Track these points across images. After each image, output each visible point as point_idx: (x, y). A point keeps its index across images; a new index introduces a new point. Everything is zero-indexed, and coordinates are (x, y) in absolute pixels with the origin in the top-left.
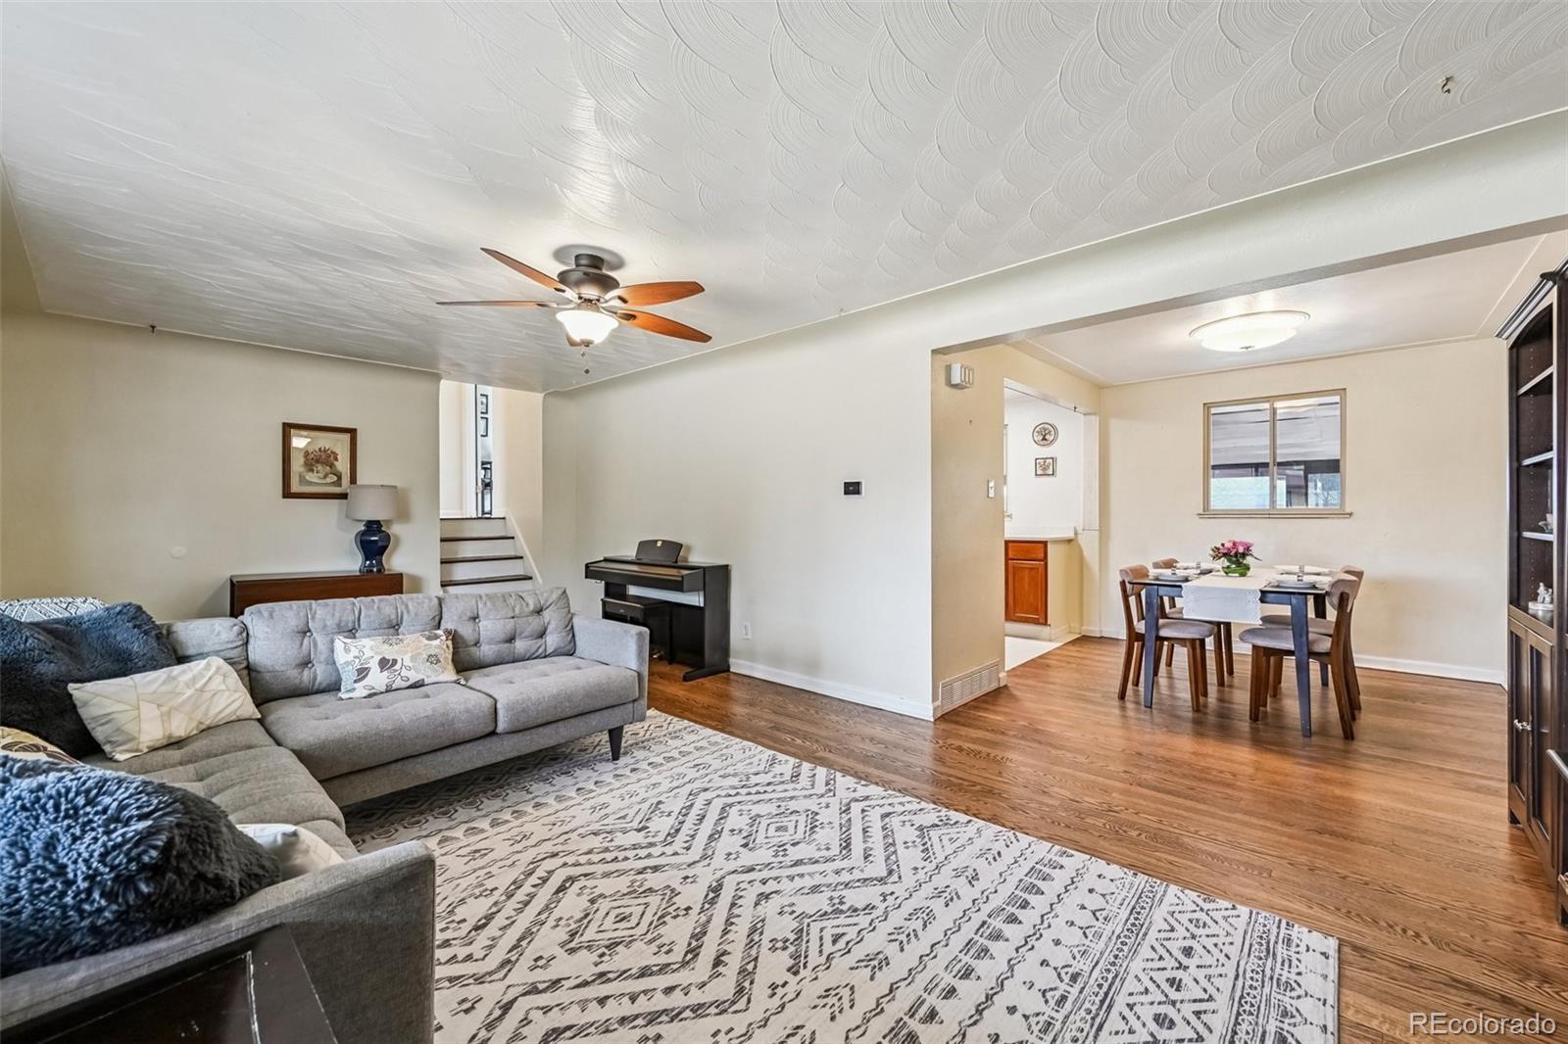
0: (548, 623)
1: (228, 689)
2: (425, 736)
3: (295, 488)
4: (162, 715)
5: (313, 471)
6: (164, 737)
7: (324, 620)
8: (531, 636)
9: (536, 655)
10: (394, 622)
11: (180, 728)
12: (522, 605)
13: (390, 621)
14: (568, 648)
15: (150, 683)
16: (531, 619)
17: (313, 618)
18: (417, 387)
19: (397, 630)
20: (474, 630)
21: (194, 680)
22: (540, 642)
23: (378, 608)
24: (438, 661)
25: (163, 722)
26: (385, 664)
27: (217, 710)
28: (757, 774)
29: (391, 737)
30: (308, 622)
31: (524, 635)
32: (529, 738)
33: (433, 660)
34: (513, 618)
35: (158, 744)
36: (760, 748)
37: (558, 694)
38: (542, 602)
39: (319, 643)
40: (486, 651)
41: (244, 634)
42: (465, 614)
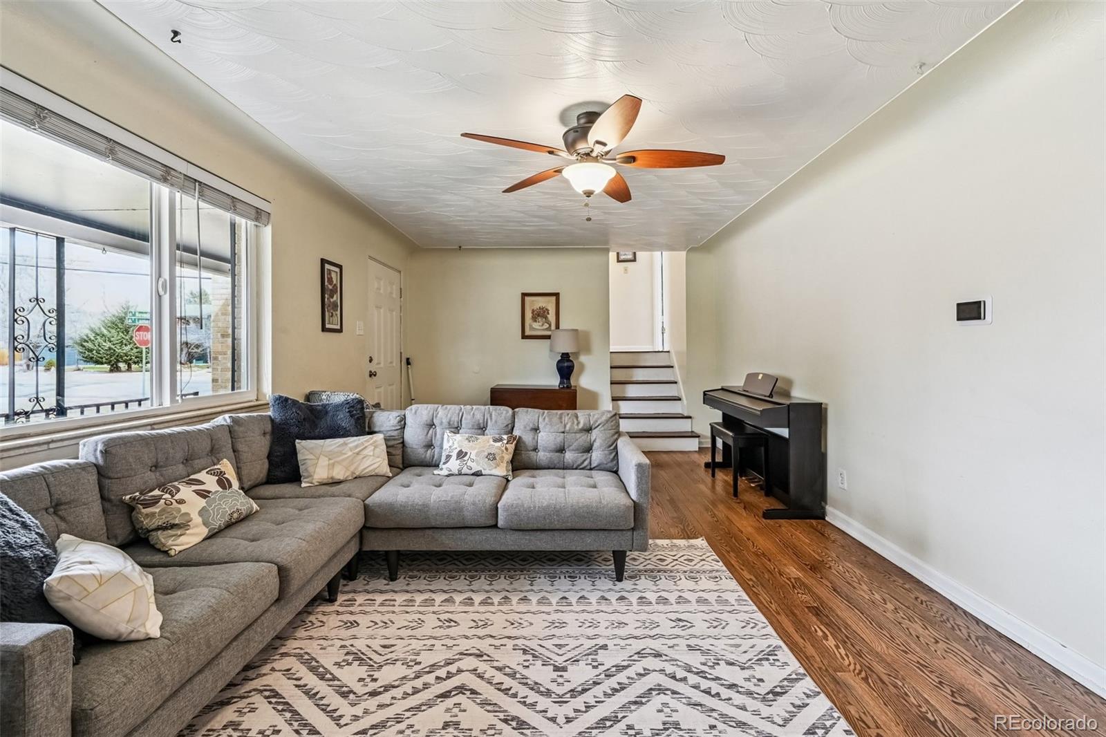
0: (594, 441)
1: (373, 456)
2: (443, 515)
3: (528, 333)
4: (329, 465)
5: (536, 321)
6: (328, 478)
7: (442, 418)
8: (577, 450)
9: (581, 467)
10: (482, 426)
11: (339, 474)
12: (573, 423)
13: (479, 424)
14: (610, 465)
15: (330, 445)
16: (578, 435)
17: (436, 417)
18: (593, 260)
19: (484, 431)
20: (534, 438)
21: (356, 447)
22: (586, 455)
23: (473, 414)
24: (495, 459)
25: (329, 469)
26: (461, 454)
27: (362, 468)
28: (732, 664)
29: (420, 510)
30: (433, 419)
31: (571, 448)
32: (527, 537)
33: (491, 457)
34: (563, 432)
35: (325, 481)
36: (770, 630)
37: (548, 506)
38: (592, 423)
39: (438, 433)
40: (542, 456)
41: (403, 422)
42: (529, 425)
